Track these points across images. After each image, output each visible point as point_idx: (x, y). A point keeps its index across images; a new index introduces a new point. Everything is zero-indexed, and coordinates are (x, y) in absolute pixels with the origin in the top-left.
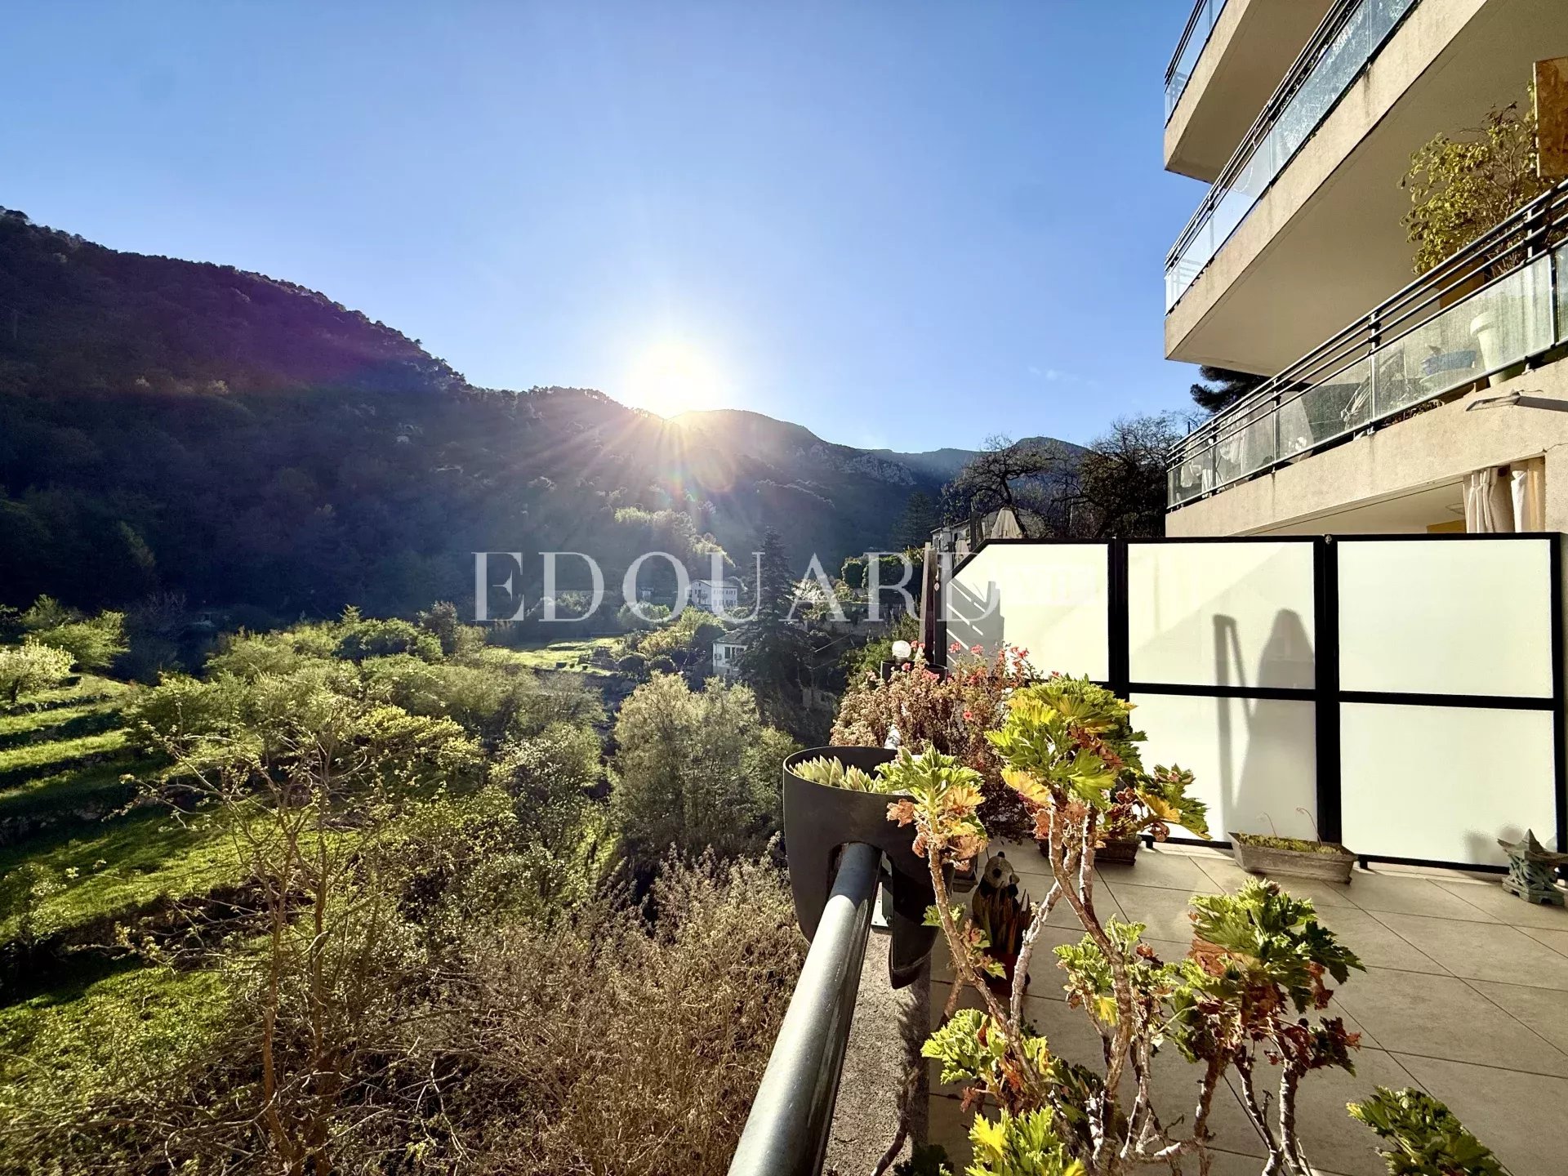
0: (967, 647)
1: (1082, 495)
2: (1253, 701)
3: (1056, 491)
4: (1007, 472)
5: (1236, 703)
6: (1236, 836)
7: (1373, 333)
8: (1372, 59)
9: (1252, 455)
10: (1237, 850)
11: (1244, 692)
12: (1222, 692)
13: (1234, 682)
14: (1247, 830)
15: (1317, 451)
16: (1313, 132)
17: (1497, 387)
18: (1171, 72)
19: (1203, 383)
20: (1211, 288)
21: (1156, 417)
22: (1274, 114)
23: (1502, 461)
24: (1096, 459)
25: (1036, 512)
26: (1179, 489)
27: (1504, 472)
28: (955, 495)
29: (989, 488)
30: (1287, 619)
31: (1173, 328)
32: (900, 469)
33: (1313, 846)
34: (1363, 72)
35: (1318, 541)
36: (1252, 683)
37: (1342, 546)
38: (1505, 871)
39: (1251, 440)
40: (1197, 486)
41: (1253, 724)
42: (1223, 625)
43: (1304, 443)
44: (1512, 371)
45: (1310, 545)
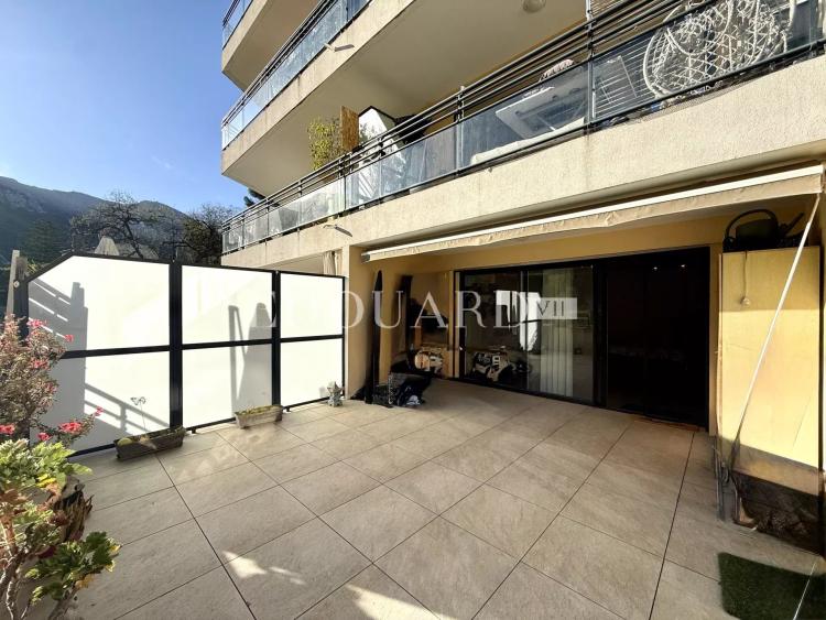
0: (51, 331)
1: (183, 242)
2: (246, 347)
3: (166, 237)
4: (128, 219)
5: (239, 349)
6: (237, 413)
7: (300, 189)
8: (301, 72)
9: (258, 231)
10: (238, 421)
11: (242, 343)
12: (232, 344)
13: (238, 339)
14: (240, 410)
15: (285, 234)
16: (282, 91)
17: (331, 222)
18: (225, 22)
19: (250, 197)
20: (242, 146)
21: (227, 207)
22: (268, 74)
23: (333, 249)
24: (193, 222)
25: (152, 248)
26: (228, 244)
27: (333, 253)
28: (83, 227)
29: (114, 227)
30: (261, 307)
31: (226, 159)
32: (27, 198)
33: (269, 408)
34: (297, 76)
35: (273, 272)
36: (246, 338)
37: (282, 275)
38: (328, 398)
39: (259, 225)
40: (236, 244)
41: (246, 357)
42: (233, 310)
43: (278, 231)
44: (336, 216)
45: (270, 274)
